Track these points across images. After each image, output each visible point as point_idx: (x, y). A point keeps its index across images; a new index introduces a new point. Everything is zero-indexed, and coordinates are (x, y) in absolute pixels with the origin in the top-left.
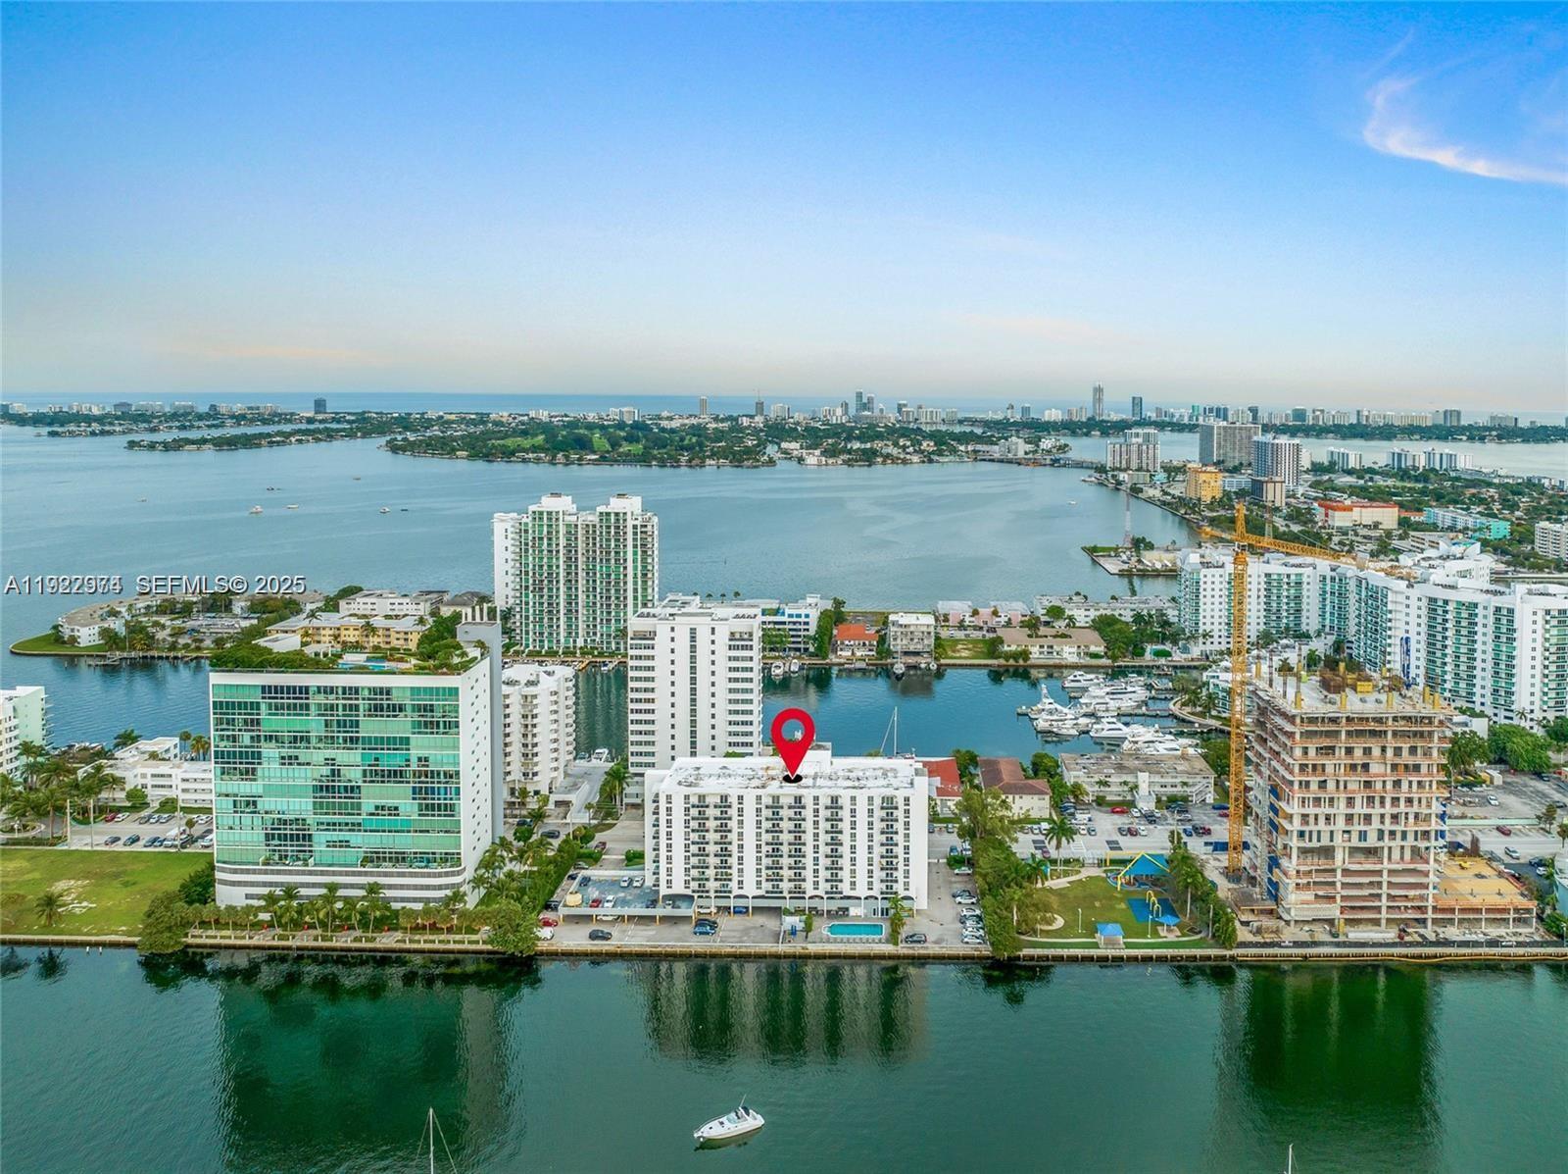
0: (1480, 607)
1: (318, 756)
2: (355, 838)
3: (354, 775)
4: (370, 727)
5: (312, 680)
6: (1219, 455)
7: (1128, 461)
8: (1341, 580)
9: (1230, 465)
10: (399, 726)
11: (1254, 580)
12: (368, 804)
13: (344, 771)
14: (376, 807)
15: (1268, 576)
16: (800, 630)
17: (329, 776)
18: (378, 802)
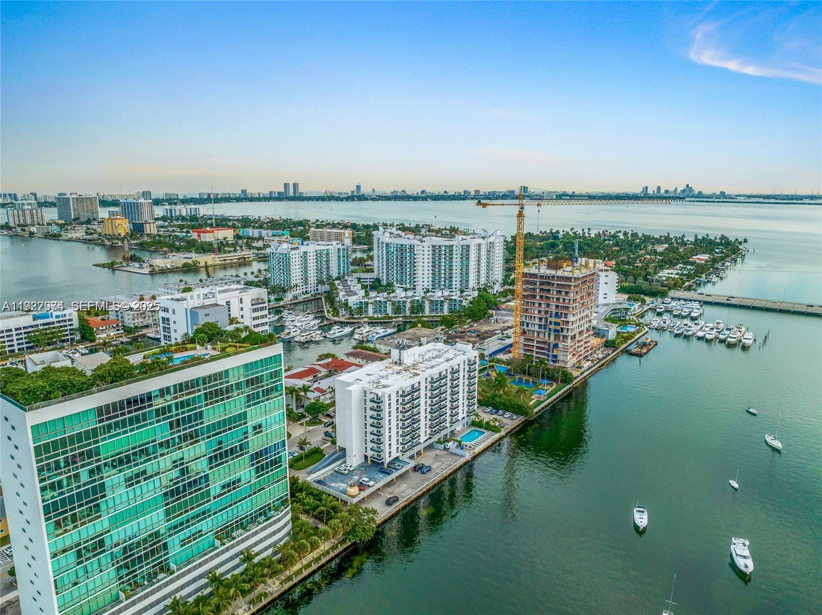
0: (455, 246)
1: (165, 462)
2: (205, 525)
3: (203, 466)
4: (211, 414)
5: (152, 385)
6: (75, 215)
7: (25, 220)
8: (347, 249)
9: (83, 220)
10: (236, 404)
11: (311, 254)
12: (215, 488)
13: (192, 466)
14: (223, 487)
15: (316, 251)
16: (66, 326)
17: (178, 478)
18: (223, 482)
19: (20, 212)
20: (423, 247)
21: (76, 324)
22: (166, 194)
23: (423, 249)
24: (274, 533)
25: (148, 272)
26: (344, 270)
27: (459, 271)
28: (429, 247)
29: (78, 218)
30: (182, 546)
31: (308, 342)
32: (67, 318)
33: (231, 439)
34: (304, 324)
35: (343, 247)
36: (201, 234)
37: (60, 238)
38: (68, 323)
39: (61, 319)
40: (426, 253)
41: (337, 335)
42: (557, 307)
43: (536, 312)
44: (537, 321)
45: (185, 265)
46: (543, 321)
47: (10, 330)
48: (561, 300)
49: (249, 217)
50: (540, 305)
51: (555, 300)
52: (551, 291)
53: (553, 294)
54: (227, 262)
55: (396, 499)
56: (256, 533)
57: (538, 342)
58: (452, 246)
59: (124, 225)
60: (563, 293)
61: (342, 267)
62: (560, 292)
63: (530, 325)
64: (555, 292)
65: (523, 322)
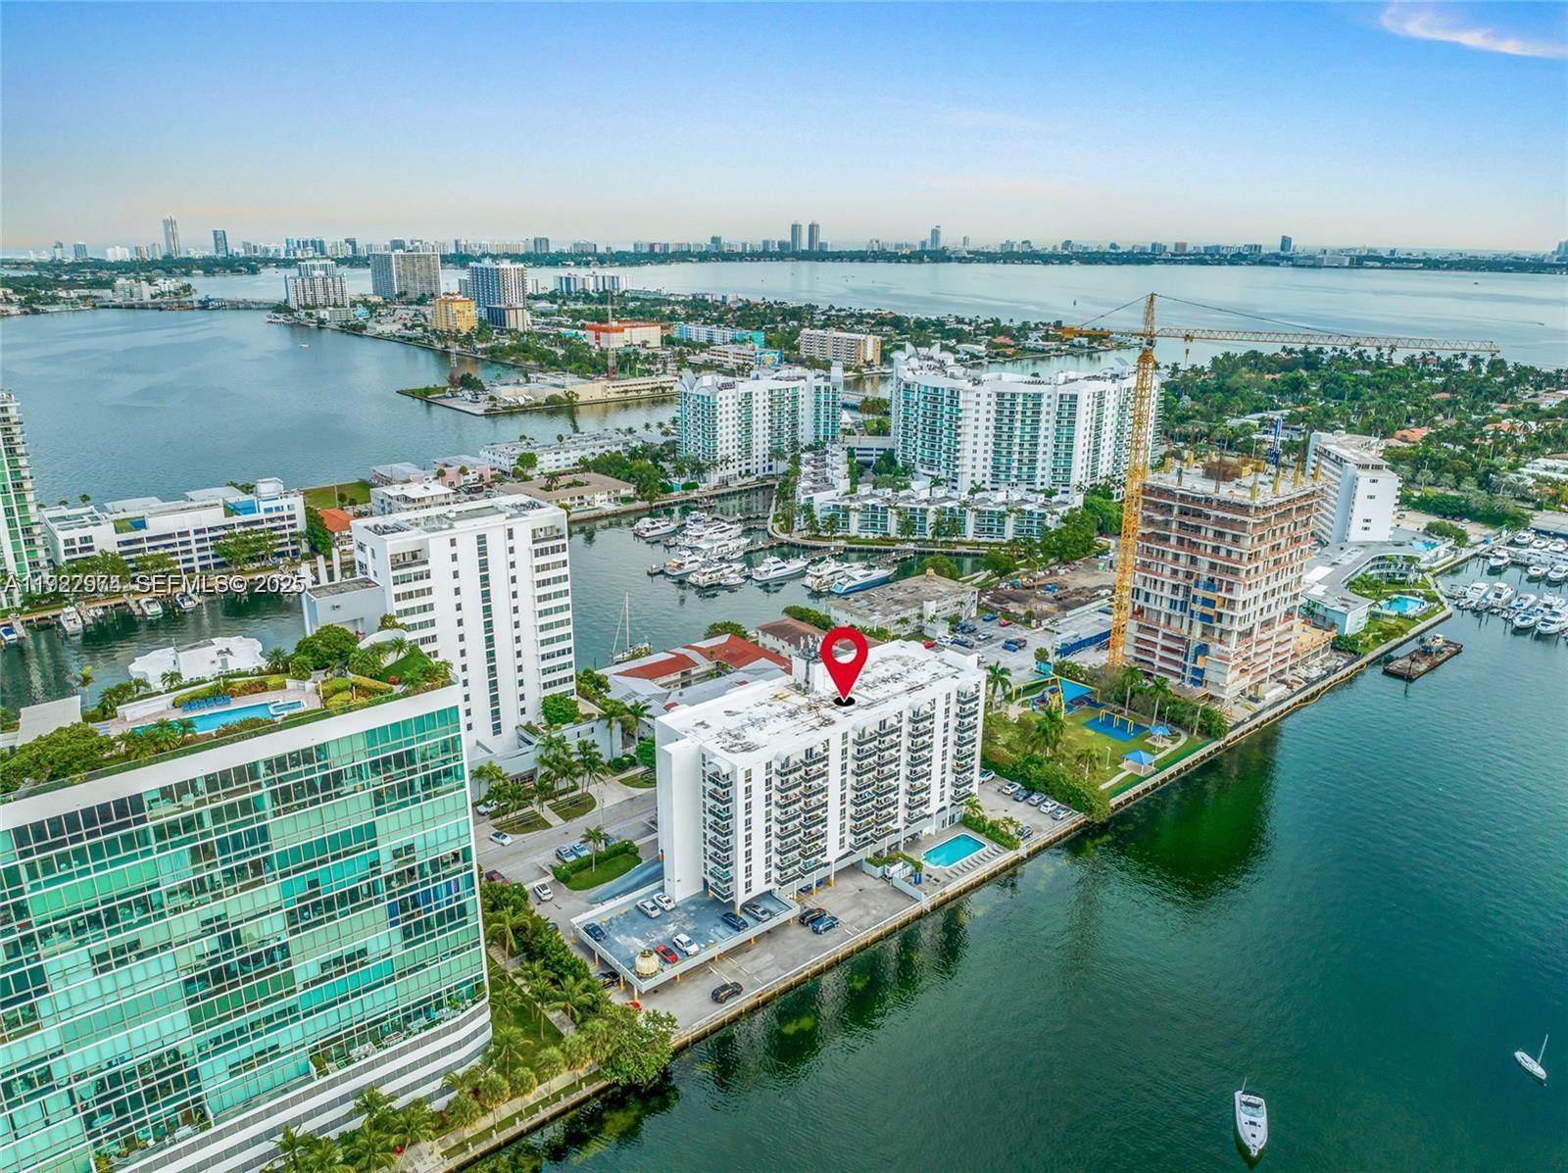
0: (1045, 396)
1: (186, 923)
2: (287, 1036)
3: (273, 928)
4: (289, 831)
5: (146, 780)
6: (399, 287)
7: (314, 298)
8: (834, 389)
9: (413, 295)
10: (350, 810)
11: (761, 398)
12: (305, 968)
13: (248, 929)
14: (324, 966)
15: (771, 392)
16: (284, 527)
17: (216, 951)
18: (325, 956)
19: (307, 283)
20: (978, 395)
21: (301, 525)
22: (575, 245)
23: (978, 399)
24: (447, 1051)
25: (482, 412)
26: (826, 431)
27: (1050, 449)
28: (989, 396)
29: (405, 293)
30: (232, 1074)
31: (713, 585)
32: (286, 513)
33: (339, 876)
34: (716, 545)
35: (827, 384)
36: (602, 335)
37: (364, 332)
38: (287, 523)
39: (275, 514)
40: (983, 408)
41: (772, 574)
42: (1213, 566)
43: (1167, 572)
44: (1167, 592)
45: (551, 400)
46: (1181, 592)
47: (187, 533)
48: (1223, 553)
49: (707, 297)
50: (1176, 557)
51: (1209, 551)
52: (1203, 531)
53: (1205, 538)
54: (630, 394)
55: (736, 990)
56: (401, 1052)
57: (1166, 636)
58: (1040, 396)
59: (467, 313)
60: (1228, 538)
61: (822, 425)
62: (1220, 535)
63: (1152, 599)
64: (1210, 534)
65: (1138, 590)
